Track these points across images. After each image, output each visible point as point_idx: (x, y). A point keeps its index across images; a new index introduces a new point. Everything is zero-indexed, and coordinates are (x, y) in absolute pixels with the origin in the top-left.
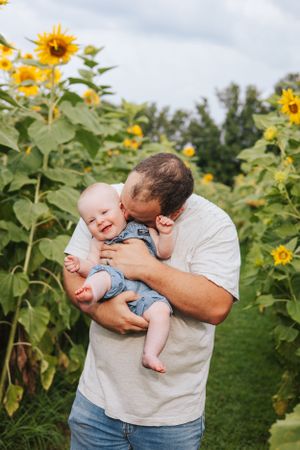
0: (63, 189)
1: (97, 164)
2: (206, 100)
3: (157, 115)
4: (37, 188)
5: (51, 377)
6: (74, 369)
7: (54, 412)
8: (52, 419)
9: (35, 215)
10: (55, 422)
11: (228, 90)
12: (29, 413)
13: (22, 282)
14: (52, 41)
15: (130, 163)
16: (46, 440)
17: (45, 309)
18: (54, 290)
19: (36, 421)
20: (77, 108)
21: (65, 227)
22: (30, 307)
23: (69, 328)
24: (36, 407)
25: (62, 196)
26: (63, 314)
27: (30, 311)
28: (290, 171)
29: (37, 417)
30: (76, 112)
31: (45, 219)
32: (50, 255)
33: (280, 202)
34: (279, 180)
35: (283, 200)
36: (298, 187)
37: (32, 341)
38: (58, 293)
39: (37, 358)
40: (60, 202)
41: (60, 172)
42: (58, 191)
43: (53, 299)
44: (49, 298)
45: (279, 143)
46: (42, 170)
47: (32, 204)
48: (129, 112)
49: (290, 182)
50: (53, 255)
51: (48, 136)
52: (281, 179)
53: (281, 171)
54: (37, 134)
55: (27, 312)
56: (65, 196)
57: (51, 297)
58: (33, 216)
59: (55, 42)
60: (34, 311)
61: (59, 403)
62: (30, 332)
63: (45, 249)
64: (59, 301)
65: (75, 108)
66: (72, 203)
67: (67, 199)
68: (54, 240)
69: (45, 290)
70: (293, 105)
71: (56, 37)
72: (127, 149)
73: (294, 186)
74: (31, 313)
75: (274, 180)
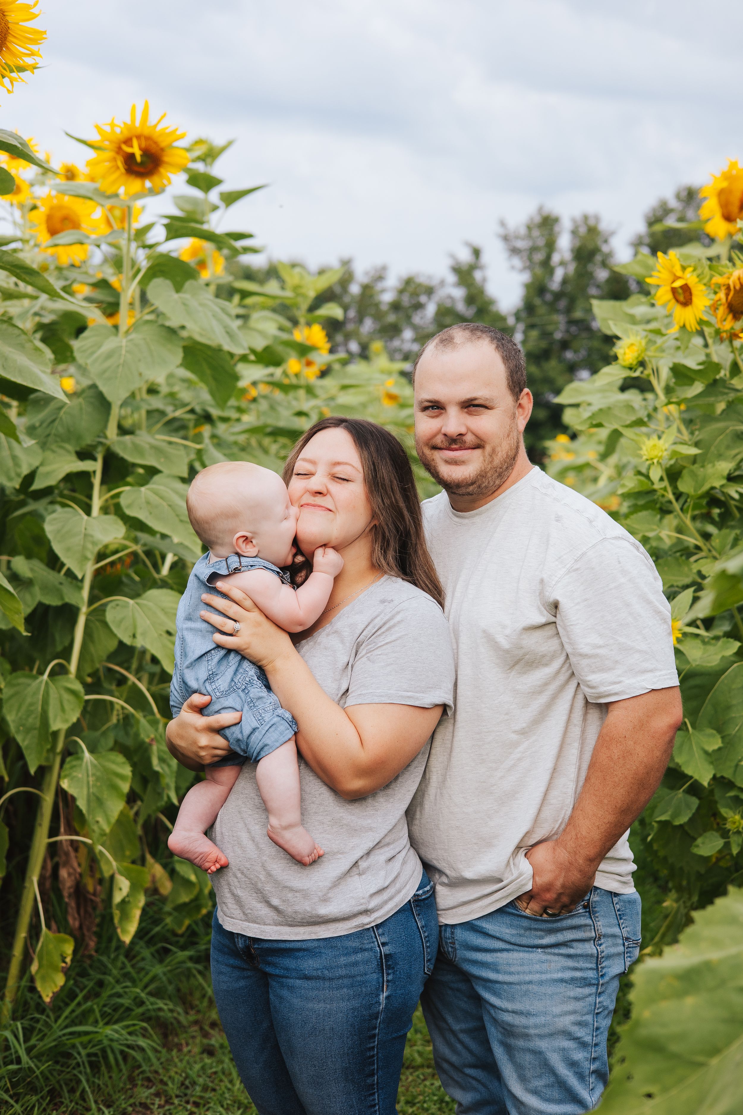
0: (156, 483)
1: (225, 420)
2: (477, 253)
3: (355, 289)
4: (97, 481)
5: (137, 913)
6: (185, 898)
7: (143, 995)
8: (141, 1010)
9: (94, 543)
10: (146, 1018)
11: (530, 227)
12: (86, 998)
13: (67, 697)
14: (128, 141)
15: (300, 414)
16: (125, 1057)
17: (120, 758)
18: (139, 715)
19: (103, 1015)
20: (185, 296)
21: (157, 568)
22: (87, 755)
24: (101, 984)
25: (154, 499)
26: (162, 769)
27: (87, 763)
28: (677, 437)
29: (105, 1006)
30: (184, 304)
31: (116, 552)
32: (131, 634)
33: (653, 509)
34: (652, 459)
35: (662, 503)
36: (694, 475)
37: (94, 831)
38: (149, 722)
39: (101, 872)
40: (151, 513)
41: (149, 444)
42: (148, 486)
43: (137, 735)
44: (127, 733)
45: (651, 372)
46: (106, 437)
47: (85, 517)
48: (298, 295)
49: (675, 463)
50: (138, 636)
51: (121, 361)
52: (656, 457)
53: (655, 437)
54: (95, 356)
55: (81, 765)
56: (162, 498)
57: (132, 732)
58: (90, 546)
59: (135, 143)
60: (95, 762)
61: (151, 974)
62: (88, 811)
63: (121, 621)
64: (152, 740)
65: (181, 295)
66: (178, 516)
67: (166, 507)
68: (139, 601)
69: (118, 715)
70: (682, 287)
71: (139, 132)
72: (294, 381)
73: (685, 472)
74: (90, 768)
75: (641, 457)
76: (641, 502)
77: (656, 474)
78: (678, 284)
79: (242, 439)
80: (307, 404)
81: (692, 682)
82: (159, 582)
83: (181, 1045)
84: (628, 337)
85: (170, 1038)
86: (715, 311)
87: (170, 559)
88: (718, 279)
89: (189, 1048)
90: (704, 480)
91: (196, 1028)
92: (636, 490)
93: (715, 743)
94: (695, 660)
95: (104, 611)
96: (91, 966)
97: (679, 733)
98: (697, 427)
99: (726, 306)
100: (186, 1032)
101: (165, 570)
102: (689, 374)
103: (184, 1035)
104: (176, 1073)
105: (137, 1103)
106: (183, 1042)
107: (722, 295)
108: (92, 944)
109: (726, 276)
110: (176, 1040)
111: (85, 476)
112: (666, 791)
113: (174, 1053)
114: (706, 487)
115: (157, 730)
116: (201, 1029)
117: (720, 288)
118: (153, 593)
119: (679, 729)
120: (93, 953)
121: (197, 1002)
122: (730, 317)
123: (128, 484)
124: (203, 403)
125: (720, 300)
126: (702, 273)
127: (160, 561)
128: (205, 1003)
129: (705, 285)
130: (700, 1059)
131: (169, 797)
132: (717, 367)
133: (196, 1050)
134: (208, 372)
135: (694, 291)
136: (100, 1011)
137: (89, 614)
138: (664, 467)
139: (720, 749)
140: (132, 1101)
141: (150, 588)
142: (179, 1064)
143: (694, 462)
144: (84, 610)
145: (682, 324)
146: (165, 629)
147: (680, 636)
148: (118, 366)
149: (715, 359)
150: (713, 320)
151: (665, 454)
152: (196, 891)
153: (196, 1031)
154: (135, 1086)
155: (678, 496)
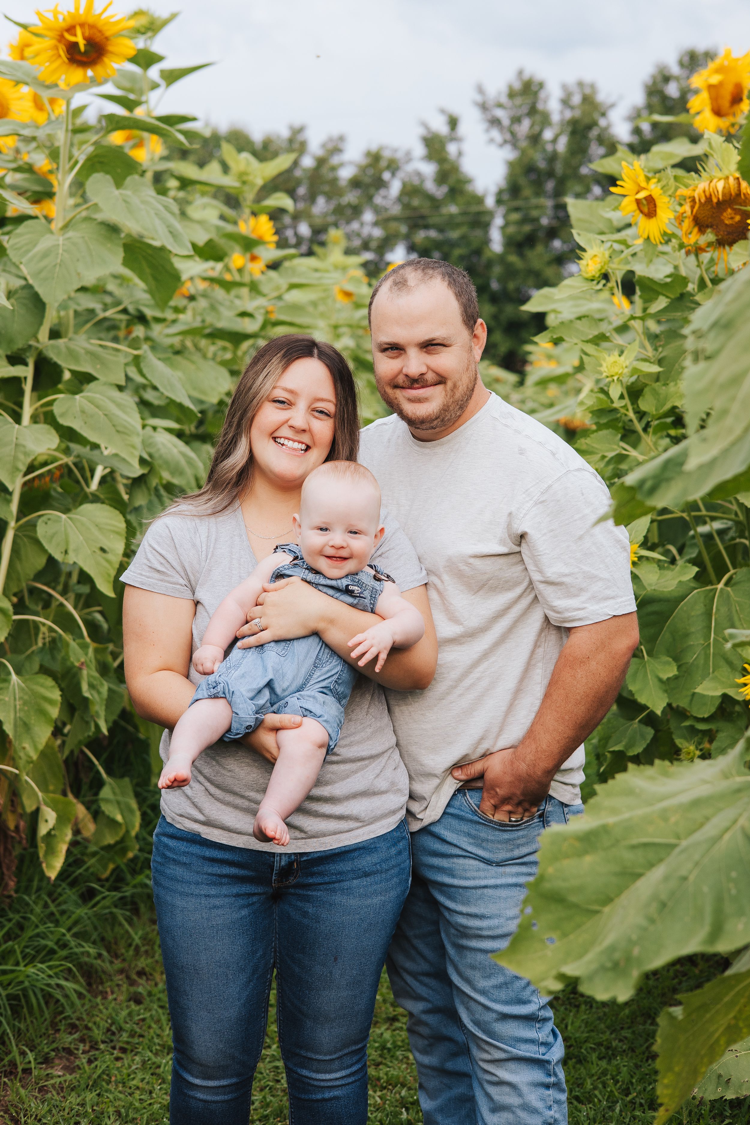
0: (91, 390)
3: (308, 161)
4: (28, 387)
5: (63, 848)
6: (110, 840)
7: (68, 937)
8: (64, 953)
9: (26, 454)
10: (72, 959)
11: (512, 94)
14: (71, 29)
15: (244, 314)
16: (47, 997)
17: (50, 682)
18: (67, 637)
19: (25, 956)
20: (126, 192)
21: (86, 481)
22: (14, 677)
23: (105, 731)
25: (90, 408)
26: (92, 695)
27: (14, 685)
28: (639, 352)
29: (26, 947)
30: (125, 201)
31: (45, 464)
32: (63, 550)
33: (615, 428)
34: (612, 376)
35: (624, 422)
36: (655, 393)
37: (20, 758)
38: (78, 644)
39: (23, 807)
40: (85, 423)
41: (84, 349)
42: (82, 394)
43: (65, 659)
44: (53, 658)
45: (615, 284)
46: (38, 341)
47: (17, 426)
48: (244, 183)
49: (636, 380)
50: (70, 552)
51: (59, 261)
52: (617, 374)
53: (616, 353)
54: (31, 254)
55: (8, 688)
56: (98, 407)
57: (59, 656)
58: (21, 457)
59: (79, 31)
60: (23, 685)
61: (74, 917)
62: (15, 736)
63: (52, 537)
64: (82, 664)
65: (121, 191)
66: (114, 426)
67: (102, 416)
68: (71, 515)
69: (44, 638)
70: (646, 198)
71: (83, 19)
72: (237, 278)
73: (647, 390)
74: (17, 691)
75: (601, 373)
76: (603, 421)
77: (615, 392)
78: (642, 195)
79: (176, 341)
80: (251, 305)
81: (650, 608)
82: (90, 497)
83: (106, 993)
84: (592, 248)
85: (94, 986)
86: (680, 224)
87: (100, 472)
88: (683, 191)
89: (115, 996)
90: (666, 399)
91: (123, 976)
92: (595, 408)
93: (671, 671)
94: (650, 585)
95: (35, 526)
96: (10, 907)
97: (635, 660)
98: (662, 343)
99: (691, 219)
100: (112, 980)
101: (94, 485)
102: (655, 287)
103: (109, 984)
104: (102, 1019)
105: (60, 1048)
106: (108, 990)
107: (687, 208)
108: (12, 884)
109: (691, 188)
110: (100, 988)
111: (16, 382)
112: (622, 720)
113: (99, 999)
114: (668, 406)
115: (86, 654)
116: (128, 977)
117: (685, 200)
118: (87, 508)
119: (634, 656)
120: (12, 893)
121: (123, 951)
122: (696, 230)
123: (60, 392)
124: (137, 302)
125: (685, 212)
126: (667, 184)
127: (88, 474)
128: (131, 952)
129: (670, 196)
130: (596, 907)
131: (97, 726)
132: (685, 281)
133: (122, 998)
134: (148, 271)
135: (659, 203)
136: (22, 952)
137: (18, 530)
138: (624, 385)
139: (676, 678)
140: (54, 1045)
141: (81, 504)
142: (104, 1011)
143: (657, 380)
144: (12, 524)
145: (646, 236)
146: (99, 546)
147: (636, 559)
148: (55, 266)
149: (683, 272)
150: (679, 232)
151: (626, 370)
152: (122, 833)
153: (121, 980)
154: (58, 1030)
155: (641, 415)
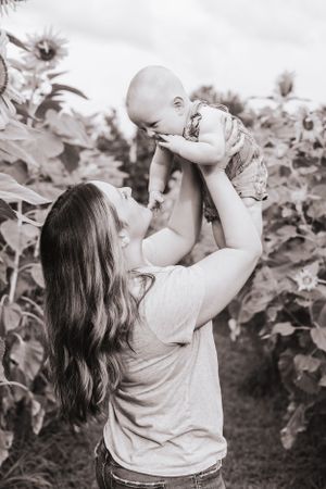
2: (115, 111)
5: (40, 420)
14: (41, 43)
17: (38, 343)
22: (22, 342)
55: (19, 347)
59: (45, 44)
60: (26, 346)
62: (24, 370)
71: (47, 38)
74: (23, 348)
137: (19, 272)
144: (16, 270)
